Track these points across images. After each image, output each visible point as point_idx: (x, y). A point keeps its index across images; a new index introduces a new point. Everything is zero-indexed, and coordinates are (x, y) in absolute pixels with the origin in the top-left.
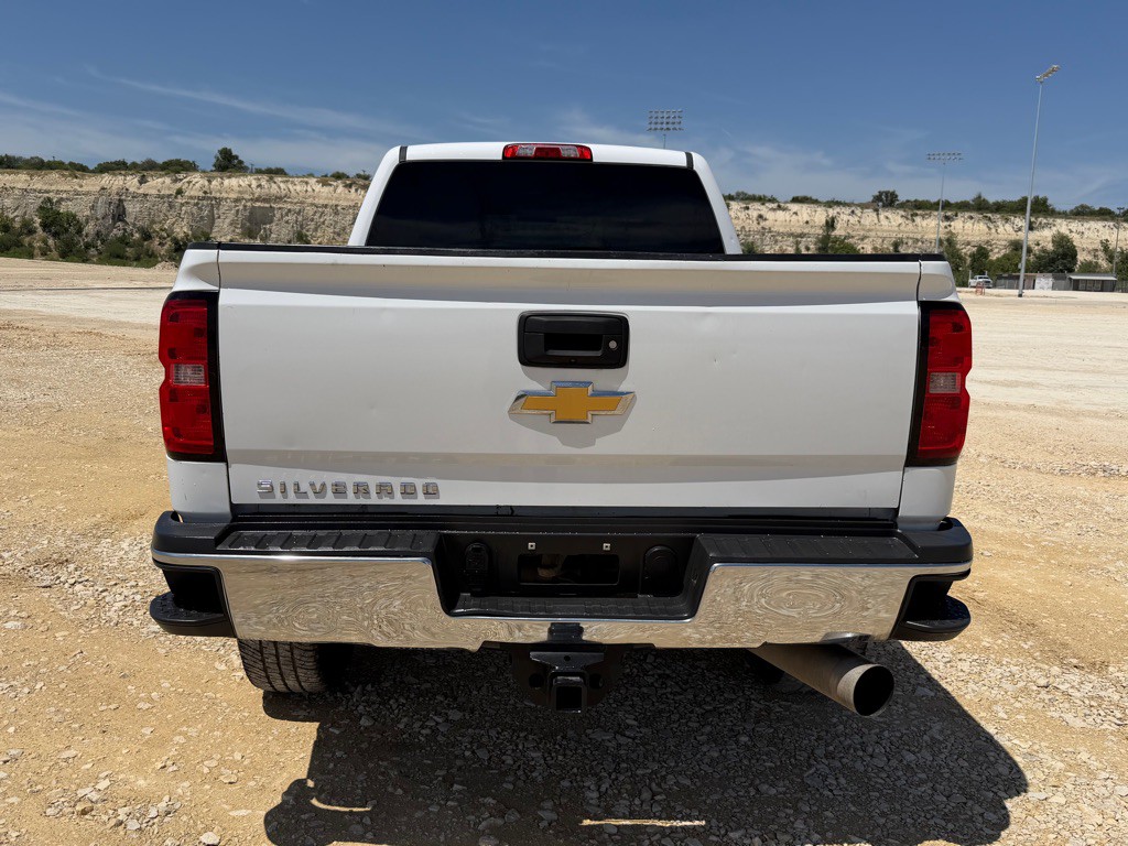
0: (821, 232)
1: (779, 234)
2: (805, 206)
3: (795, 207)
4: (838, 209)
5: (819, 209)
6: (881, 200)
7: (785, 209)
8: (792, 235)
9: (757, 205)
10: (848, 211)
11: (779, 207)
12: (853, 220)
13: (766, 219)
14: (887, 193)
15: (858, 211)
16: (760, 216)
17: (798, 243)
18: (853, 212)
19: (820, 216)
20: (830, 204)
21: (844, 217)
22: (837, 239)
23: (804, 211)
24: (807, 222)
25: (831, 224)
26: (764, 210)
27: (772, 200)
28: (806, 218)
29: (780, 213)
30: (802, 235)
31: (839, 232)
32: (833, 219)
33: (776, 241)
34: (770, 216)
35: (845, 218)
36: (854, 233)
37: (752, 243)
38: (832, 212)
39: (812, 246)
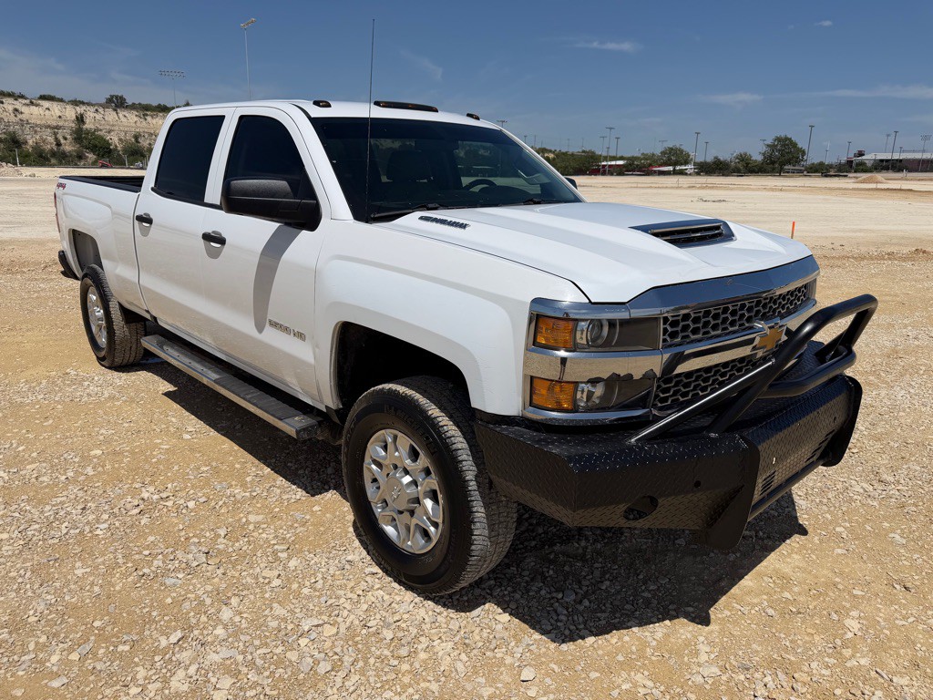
0: (74, 125)
1: (37, 125)
2: (55, 104)
3: (46, 104)
4: (84, 108)
5: (68, 107)
6: (113, 102)
7: (37, 105)
8: (49, 127)
9: (11, 100)
10: (93, 109)
11: (32, 103)
12: (98, 117)
13: (22, 113)
14: (117, 97)
15: (101, 110)
16: (16, 110)
17: (55, 134)
18: (97, 110)
19: (71, 112)
20: (76, 103)
21: (90, 114)
22: (88, 132)
23: (56, 109)
24: (60, 117)
25: (80, 119)
26: (18, 104)
27: (22, 97)
28: (58, 114)
29: (33, 108)
30: (58, 127)
31: (89, 125)
32: (82, 115)
33: (36, 132)
34: (24, 109)
35: (92, 115)
36: (101, 127)
37: (14, 132)
38: (80, 109)
39: (68, 137)
